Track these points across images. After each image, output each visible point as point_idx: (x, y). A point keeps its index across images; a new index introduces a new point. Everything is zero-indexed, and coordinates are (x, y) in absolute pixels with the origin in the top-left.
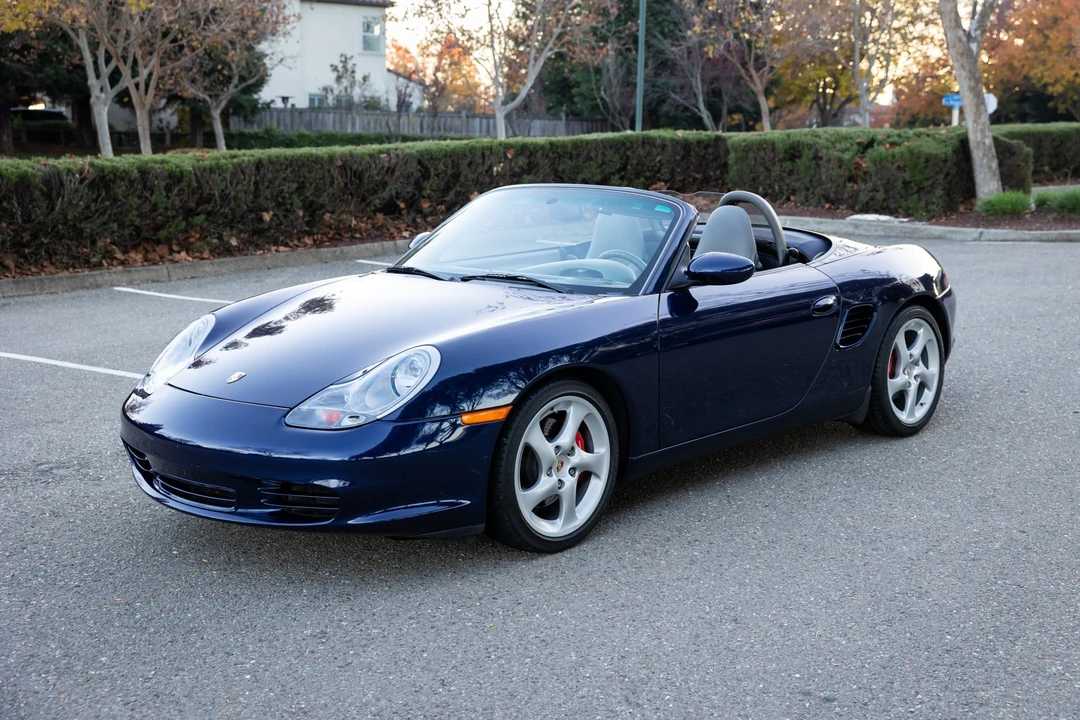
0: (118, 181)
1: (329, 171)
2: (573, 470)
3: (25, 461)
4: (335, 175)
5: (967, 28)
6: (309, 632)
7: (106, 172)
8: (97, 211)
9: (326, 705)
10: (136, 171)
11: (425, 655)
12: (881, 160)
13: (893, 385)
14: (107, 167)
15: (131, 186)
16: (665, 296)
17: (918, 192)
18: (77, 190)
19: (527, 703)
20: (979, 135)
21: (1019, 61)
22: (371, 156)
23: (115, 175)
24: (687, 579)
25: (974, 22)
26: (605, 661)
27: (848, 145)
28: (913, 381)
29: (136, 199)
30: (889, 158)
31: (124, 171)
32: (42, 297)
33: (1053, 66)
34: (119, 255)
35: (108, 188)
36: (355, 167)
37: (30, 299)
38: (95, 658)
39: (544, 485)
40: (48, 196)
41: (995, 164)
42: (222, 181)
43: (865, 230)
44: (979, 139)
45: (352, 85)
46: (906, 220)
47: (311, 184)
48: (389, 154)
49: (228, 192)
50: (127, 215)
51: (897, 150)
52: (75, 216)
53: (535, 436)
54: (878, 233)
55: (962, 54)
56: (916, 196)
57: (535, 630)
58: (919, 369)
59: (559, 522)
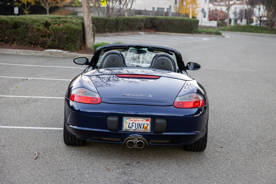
12: (57, 30)
17: (71, 42)
27: (39, 24)
30: (61, 30)
43: (55, 55)
46: (68, 52)
54: (60, 56)
56: (71, 43)
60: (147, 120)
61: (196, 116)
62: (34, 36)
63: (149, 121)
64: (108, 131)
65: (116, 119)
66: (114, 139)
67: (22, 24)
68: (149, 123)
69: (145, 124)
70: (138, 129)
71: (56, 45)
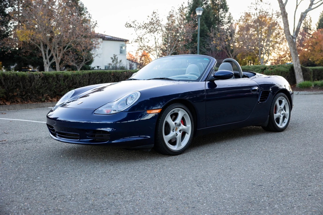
0: (50, 78)
1: (110, 76)
2: (180, 131)
3: (20, 139)
4: (111, 78)
5: (292, 35)
6: (101, 172)
7: (47, 75)
8: (44, 86)
9: (105, 187)
10: (55, 75)
11: (136, 176)
12: (268, 73)
13: (276, 116)
14: (47, 74)
15: (54, 79)
16: (207, 82)
18: (38, 80)
19: (167, 186)
20: (297, 65)
21: (306, 55)
22: (122, 72)
23: (49, 76)
24: (215, 161)
25: (294, 33)
26: (191, 177)
27: (258, 69)
28: (281, 115)
29: (55, 83)
31: (52, 75)
32: (28, 109)
33: (316, 56)
34: (50, 99)
35: (47, 80)
36: (117, 75)
37: (24, 110)
38: (36, 178)
39: (172, 134)
40: (30, 82)
41: (301, 74)
42: (79, 78)
44: (297, 67)
45: (117, 63)
47: (104, 80)
48: (127, 72)
49: (81, 81)
50: (52, 87)
51: (273, 70)
52: (38, 87)
53: (169, 119)
55: (291, 42)
57: (169, 171)
58: (283, 112)
59: (176, 146)
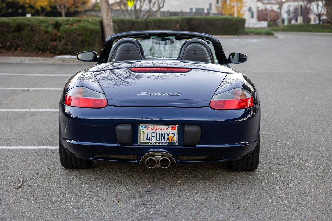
12: (69, 31)
17: (88, 45)
27: (47, 25)
30: (74, 31)
43: (68, 62)
44: (109, 23)
60: (172, 129)
61: (242, 120)
62: (42, 40)
63: (175, 129)
64: (119, 145)
65: (128, 128)
66: (128, 157)
67: (26, 26)
68: (175, 131)
69: (169, 133)
70: (160, 141)
71: (69, 50)
